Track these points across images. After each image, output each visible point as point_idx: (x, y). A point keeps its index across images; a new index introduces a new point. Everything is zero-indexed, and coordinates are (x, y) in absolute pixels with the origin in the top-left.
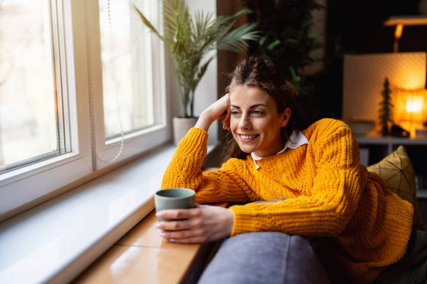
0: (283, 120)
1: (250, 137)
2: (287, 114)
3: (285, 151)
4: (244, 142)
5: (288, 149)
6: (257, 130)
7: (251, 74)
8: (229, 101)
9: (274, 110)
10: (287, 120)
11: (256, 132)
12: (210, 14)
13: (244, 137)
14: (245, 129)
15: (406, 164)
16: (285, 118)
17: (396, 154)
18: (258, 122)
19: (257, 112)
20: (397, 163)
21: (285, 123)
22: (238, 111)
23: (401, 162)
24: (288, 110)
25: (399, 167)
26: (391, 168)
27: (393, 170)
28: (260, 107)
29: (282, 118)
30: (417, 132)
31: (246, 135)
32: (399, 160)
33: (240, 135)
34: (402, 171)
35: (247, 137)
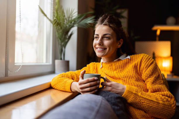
0: (119, 45)
1: (102, 49)
2: (121, 42)
3: (118, 60)
4: (99, 52)
6: (105, 46)
10: (121, 45)
12: (72, 10)
14: (100, 44)
16: (120, 43)
19: (107, 37)
22: (98, 37)
24: (121, 40)
28: (108, 35)
29: (119, 43)
30: (168, 75)
31: (100, 48)
33: (97, 48)
35: (100, 49)
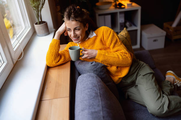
3: (88, 39)
5: (89, 38)
7: (72, 15)
8: (66, 27)
9: (83, 27)
11: (78, 36)
13: (74, 39)
15: (127, 35)
17: (124, 32)
18: (78, 33)
20: (124, 35)
21: (87, 29)
22: (70, 30)
23: (126, 34)
24: (87, 24)
25: (125, 36)
26: (122, 38)
27: (123, 38)
28: (78, 28)
32: (125, 34)
34: (126, 38)
